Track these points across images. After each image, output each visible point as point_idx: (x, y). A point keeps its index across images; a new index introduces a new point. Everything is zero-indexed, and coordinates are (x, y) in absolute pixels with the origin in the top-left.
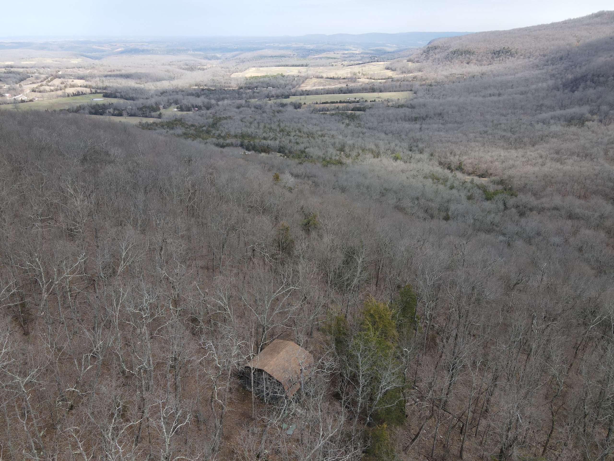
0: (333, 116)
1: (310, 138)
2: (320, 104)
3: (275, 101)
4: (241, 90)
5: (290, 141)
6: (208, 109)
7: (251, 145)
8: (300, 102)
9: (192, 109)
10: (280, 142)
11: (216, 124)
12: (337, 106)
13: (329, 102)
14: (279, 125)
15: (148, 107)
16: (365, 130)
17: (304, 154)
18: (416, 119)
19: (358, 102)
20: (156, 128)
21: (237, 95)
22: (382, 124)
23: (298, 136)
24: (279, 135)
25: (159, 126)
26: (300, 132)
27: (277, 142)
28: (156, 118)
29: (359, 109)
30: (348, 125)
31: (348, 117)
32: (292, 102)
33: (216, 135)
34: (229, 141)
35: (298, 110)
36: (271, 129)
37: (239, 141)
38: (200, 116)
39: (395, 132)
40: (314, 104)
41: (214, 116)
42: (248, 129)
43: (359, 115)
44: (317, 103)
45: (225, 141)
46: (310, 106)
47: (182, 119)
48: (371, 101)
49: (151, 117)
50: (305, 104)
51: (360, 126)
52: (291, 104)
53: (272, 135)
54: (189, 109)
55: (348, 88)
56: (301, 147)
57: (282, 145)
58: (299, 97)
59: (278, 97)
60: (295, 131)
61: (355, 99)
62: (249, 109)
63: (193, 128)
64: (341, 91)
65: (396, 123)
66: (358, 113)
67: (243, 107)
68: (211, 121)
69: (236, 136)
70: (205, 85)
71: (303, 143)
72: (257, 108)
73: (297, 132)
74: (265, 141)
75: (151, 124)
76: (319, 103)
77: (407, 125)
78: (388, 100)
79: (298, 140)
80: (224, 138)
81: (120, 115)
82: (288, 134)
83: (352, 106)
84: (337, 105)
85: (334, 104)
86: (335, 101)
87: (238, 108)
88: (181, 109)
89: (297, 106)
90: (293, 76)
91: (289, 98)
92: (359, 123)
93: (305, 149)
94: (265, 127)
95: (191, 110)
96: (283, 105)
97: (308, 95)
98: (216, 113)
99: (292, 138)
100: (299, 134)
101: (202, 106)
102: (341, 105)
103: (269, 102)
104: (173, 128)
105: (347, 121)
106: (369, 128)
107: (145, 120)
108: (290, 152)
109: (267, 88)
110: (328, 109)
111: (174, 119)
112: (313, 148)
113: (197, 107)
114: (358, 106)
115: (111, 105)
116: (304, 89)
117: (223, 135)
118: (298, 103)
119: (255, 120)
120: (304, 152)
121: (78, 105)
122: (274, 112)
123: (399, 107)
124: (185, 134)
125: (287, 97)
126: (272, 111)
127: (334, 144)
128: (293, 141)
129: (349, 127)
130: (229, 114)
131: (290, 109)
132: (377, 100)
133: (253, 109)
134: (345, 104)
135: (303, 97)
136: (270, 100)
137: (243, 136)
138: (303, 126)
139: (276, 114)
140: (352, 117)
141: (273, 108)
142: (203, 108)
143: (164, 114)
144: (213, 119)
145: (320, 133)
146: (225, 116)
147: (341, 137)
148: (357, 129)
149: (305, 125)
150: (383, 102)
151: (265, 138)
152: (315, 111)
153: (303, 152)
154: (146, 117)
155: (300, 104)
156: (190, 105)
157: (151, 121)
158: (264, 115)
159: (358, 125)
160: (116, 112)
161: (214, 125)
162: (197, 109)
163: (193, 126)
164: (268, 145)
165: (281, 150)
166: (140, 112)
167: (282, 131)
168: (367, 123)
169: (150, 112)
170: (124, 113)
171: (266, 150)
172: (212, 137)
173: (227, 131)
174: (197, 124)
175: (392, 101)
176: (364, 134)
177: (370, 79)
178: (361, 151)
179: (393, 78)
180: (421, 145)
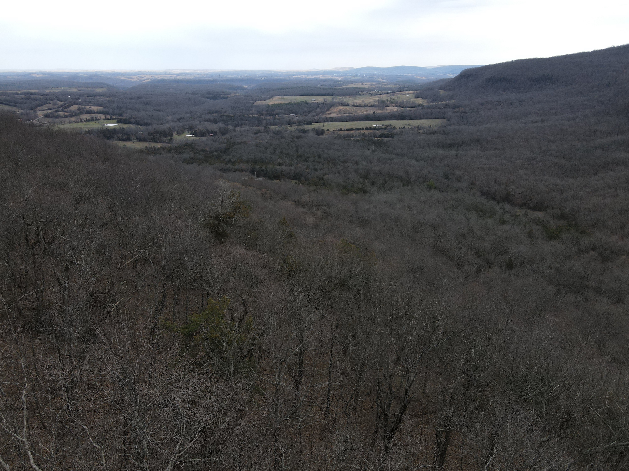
0: (358, 142)
1: (331, 164)
2: (345, 130)
3: (296, 127)
4: (262, 116)
5: (308, 167)
6: (223, 134)
7: (263, 171)
8: (323, 128)
9: (207, 134)
10: (296, 168)
11: (229, 149)
12: (363, 133)
13: (354, 128)
14: (297, 151)
15: (161, 132)
16: (393, 156)
17: (322, 182)
18: (450, 146)
19: (386, 128)
20: (163, 152)
21: (257, 121)
22: (412, 151)
23: (317, 162)
24: (296, 161)
25: (166, 150)
26: (320, 157)
27: (293, 168)
28: (166, 143)
29: (387, 136)
30: (373, 151)
31: (374, 143)
32: (314, 128)
33: (226, 160)
34: (237, 166)
35: (321, 136)
36: (288, 154)
37: (249, 166)
38: (213, 141)
39: (427, 159)
40: (338, 130)
41: (228, 142)
42: (262, 154)
43: (387, 142)
44: (341, 130)
45: (234, 167)
46: (333, 132)
47: (192, 143)
48: (399, 128)
49: (162, 142)
50: (328, 130)
51: (387, 152)
52: (314, 130)
53: (287, 160)
54: (203, 135)
55: (375, 115)
56: (319, 173)
57: (297, 171)
58: (322, 124)
59: (299, 123)
60: (315, 157)
61: (383, 125)
62: (266, 134)
63: (203, 153)
64: (367, 118)
65: (428, 149)
66: (385, 139)
67: (261, 132)
68: (224, 145)
69: (247, 162)
70: (225, 112)
71: (321, 169)
72: (276, 134)
74: (278, 167)
75: (159, 149)
76: (343, 129)
77: (441, 152)
78: (419, 128)
79: (316, 167)
80: (233, 163)
81: (129, 140)
82: (306, 160)
83: (379, 133)
85: (359, 131)
86: (361, 127)
87: (256, 133)
88: (196, 134)
89: (320, 132)
90: (318, 103)
91: (311, 124)
92: (386, 150)
93: (323, 175)
94: (281, 152)
96: (304, 131)
97: (332, 122)
98: (231, 138)
99: (310, 164)
100: (319, 160)
101: (218, 131)
102: (367, 132)
103: (290, 128)
104: (180, 153)
105: (373, 147)
106: (398, 155)
107: (153, 145)
108: (306, 179)
109: (289, 115)
110: (353, 136)
111: (184, 143)
112: (332, 174)
113: (212, 132)
114: (386, 133)
115: (122, 130)
116: (328, 116)
117: (233, 160)
118: (320, 129)
119: (272, 145)
120: (323, 179)
122: (293, 137)
123: (431, 133)
124: (192, 159)
125: (310, 123)
126: (291, 136)
127: (357, 171)
128: (311, 166)
129: (375, 153)
130: (245, 139)
131: (312, 135)
132: (406, 127)
133: (271, 134)
134: (371, 131)
135: (326, 124)
136: (291, 126)
137: (256, 162)
138: (324, 151)
139: (296, 139)
140: (379, 144)
141: (293, 134)
142: (219, 133)
143: (175, 139)
144: (226, 145)
145: (341, 159)
146: (239, 141)
147: (365, 163)
148: (384, 155)
149: (326, 151)
150: (412, 129)
151: (280, 164)
152: (339, 137)
153: (320, 179)
154: (156, 142)
155: (323, 130)
156: (205, 131)
157: (159, 145)
158: (282, 140)
160: (125, 137)
161: (226, 151)
162: (212, 135)
163: (203, 151)
164: (282, 171)
165: (296, 177)
166: (150, 137)
167: (300, 156)
168: (395, 150)
169: (160, 137)
170: (133, 137)
171: (277, 176)
172: (222, 162)
173: (239, 156)
174: (207, 149)
175: (423, 128)
176: (391, 160)
177: (400, 106)
178: (388, 179)
179: (423, 106)
180: (458, 173)
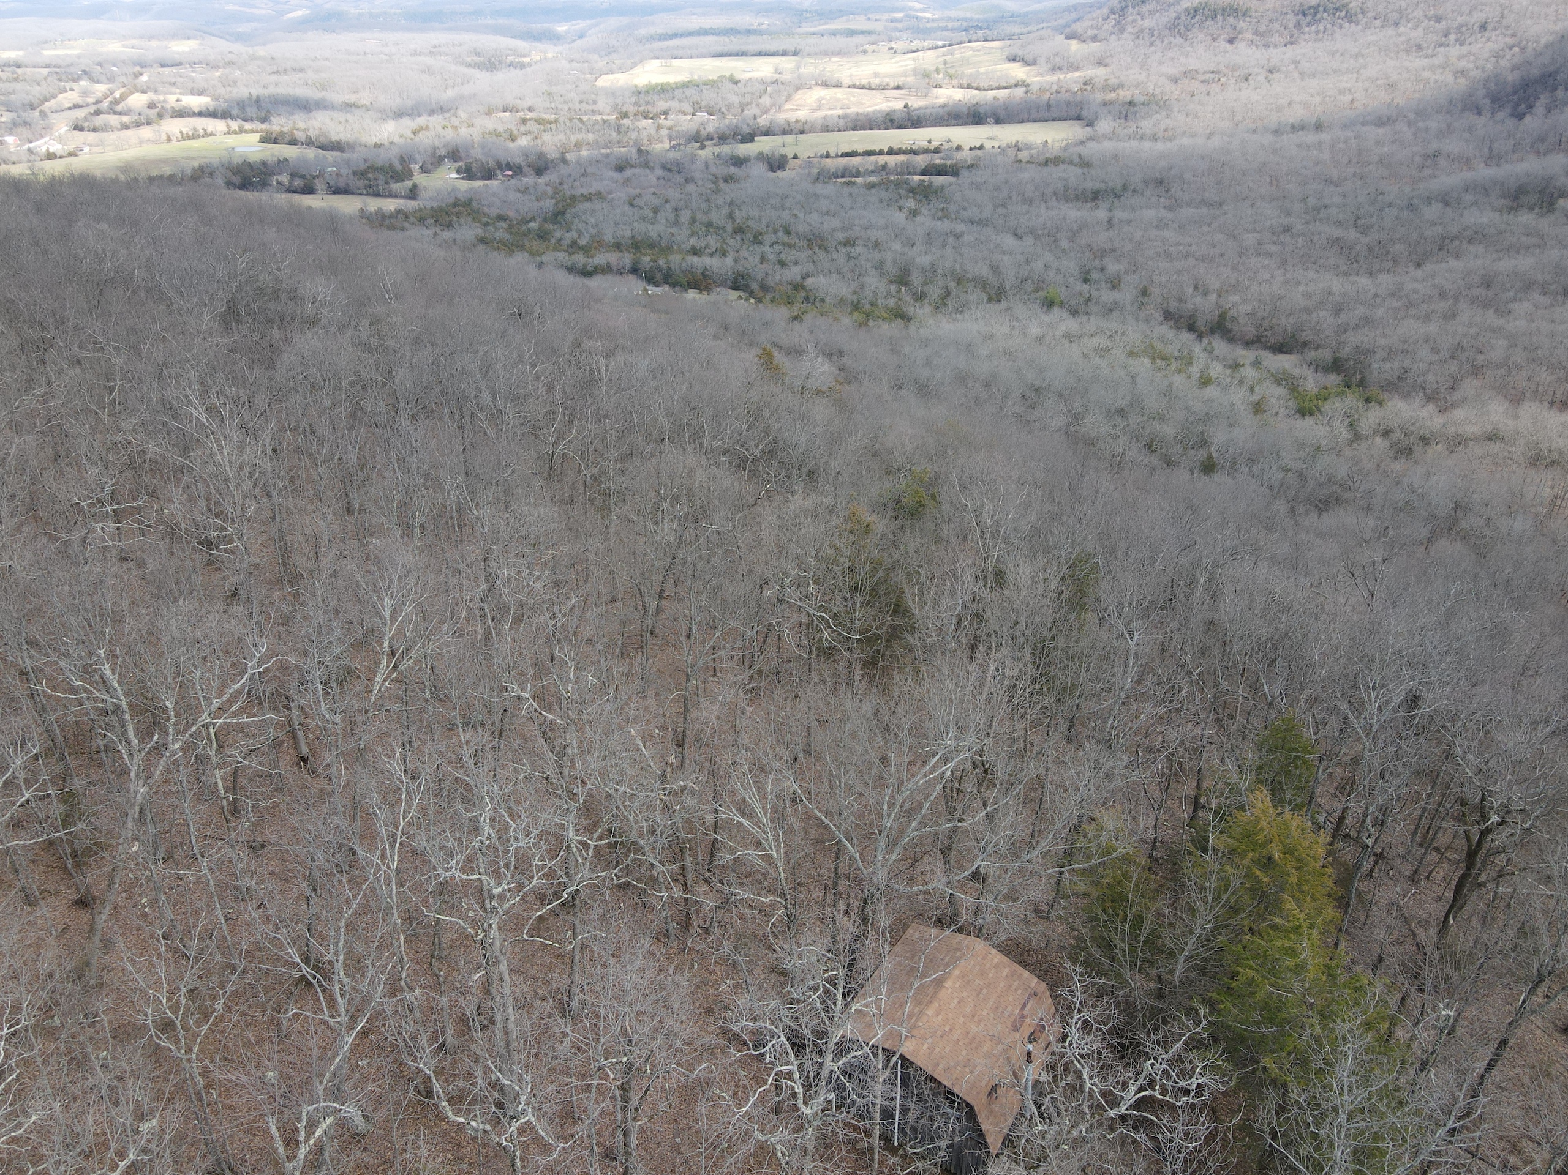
0: (873, 191)
1: (816, 249)
2: (837, 156)
3: (717, 150)
4: (625, 121)
5: (763, 259)
6: (539, 171)
7: (659, 269)
8: (783, 151)
9: (498, 172)
10: (736, 261)
11: (564, 213)
12: (883, 163)
13: (860, 151)
14: (731, 216)
15: (382, 169)
16: (960, 227)
17: (803, 294)
18: (1095, 196)
19: (937, 151)
20: (406, 225)
21: (614, 134)
22: (1004, 211)
23: (784, 244)
24: (731, 242)
25: (412, 219)
26: (788, 233)
27: (729, 261)
28: (402, 197)
29: (941, 171)
30: (914, 213)
31: (912, 191)
32: (761, 154)
33: (566, 242)
34: (601, 258)
35: (780, 174)
36: (709, 225)
37: (627, 260)
38: (519, 190)
39: (1040, 232)
40: (821, 156)
41: (556, 193)
42: (650, 227)
43: (942, 187)
44: (828, 156)
45: (590, 260)
46: (809, 163)
47: (471, 199)
48: (971, 149)
49: (392, 195)
50: (795, 157)
51: (946, 217)
52: (761, 156)
53: (713, 241)
54: (489, 175)
55: (908, 113)
56: (794, 273)
57: (741, 269)
58: (778, 140)
59: (723, 139)
60: (775, 232)
61: (930, 142)
62: (648, 171)
63: (504, 224)
64: (891, 121)
65: (1043, 206)
66: (939, 180)
67: (632, 166)
68: (549, 204)
69: (618, 246)
70: (530, 109)
71: (796, 263)
72: (669, 170)
73: (780, 234)
74: (695, 259)
75: (392, 216)
76: (832, 154)
77: (1073, 213)
78: (1017, 147)
79: (783, 256)
80: (586, 250)
81: (309, 190)
82: (757, 240)
83: (921, 161)
84: (882, 160)
85: (873, 158)
86: (877, 148)
87: (620, 169)
88: (468, 173)
89: (777, 164)
90: (762, 82)
91: (752, 140)
92: (943, 210)
93: (803, 278)
94: (693, 220)
95: (495, 174)
96: (739, 161)
97: (802, 132)
98: (561, 184)
99: (767, 249)
100: (786, 239)
101: (523, 164)
102: (892, 160)
103: (701, 152)
104: (449, 226)
105: (911, 203)
106: (972, 222)
107: (374, 204)
108: (765, 288)
109: (693, 115)
110: (858, 171)
111: (452, 200)
112: (825, 275)
113: (509, 166)
114: (938, 161)
115: (283, 163)
116: (792, 116)
117: (583, 242)
118: (777, 155)
119: (667, 201)
120: (803, 287)
121: (196, 164)
122: (715, 180)
123: (1046, 163)
124: (482, 240)
125: (749, 138)
126: (711, 177)
127: (879, 267)
128: (772, 257)
129: (919, 219)
130: (595, 187)
131: (758, 170)
132: (988, 146)
133: (659, 172)
134: (902, 158)
135: (789, 139)
136: (703, 147)
137: (637, 245)
138: (796, 216)
139: (722, 185)
140: (924, 193)
141: (713, 169)
142: (526, 169)
143: (425, 188)
144: (553, 201)
145: (840, 236)
146: (585, 191)
147: (897, 246)
148: (939, 223)
149: (801, 215)
150: (1002, 150)
151: (695, 252)
152: (824, 176)
153: (798, 287)
154: (378, 195)
155: (784, 157)
156: (492, 164)
157: (390, 205)
158: (691, 188)
159: (940, 214)
160: (297, 183)
161: (557, 216)
162: (510, 173)
163: (501, 218)
164: (706, 269)
165: (739, 283)
166: (361, 183)
167: (739, 230)
168: (964, 209)
169: (387, 183)
170: (319, 184)
171: (700, 282)
172: (555, 249)
173: (594, 231)
174: (511, 214)
175: (1028, 146)
176: (957, 236)
177: (969, 87)
178: (952, 285)
179: (1028, 85)
180: (1112, 267)
